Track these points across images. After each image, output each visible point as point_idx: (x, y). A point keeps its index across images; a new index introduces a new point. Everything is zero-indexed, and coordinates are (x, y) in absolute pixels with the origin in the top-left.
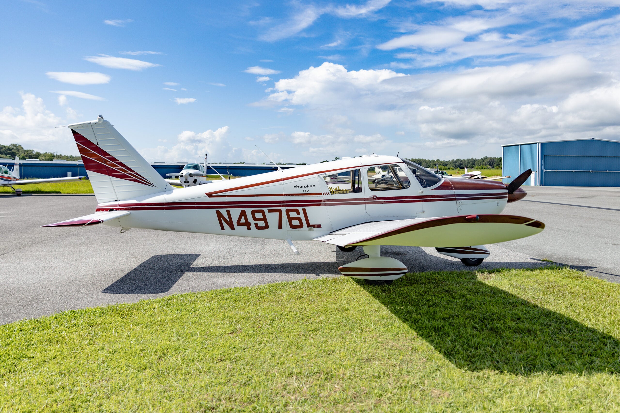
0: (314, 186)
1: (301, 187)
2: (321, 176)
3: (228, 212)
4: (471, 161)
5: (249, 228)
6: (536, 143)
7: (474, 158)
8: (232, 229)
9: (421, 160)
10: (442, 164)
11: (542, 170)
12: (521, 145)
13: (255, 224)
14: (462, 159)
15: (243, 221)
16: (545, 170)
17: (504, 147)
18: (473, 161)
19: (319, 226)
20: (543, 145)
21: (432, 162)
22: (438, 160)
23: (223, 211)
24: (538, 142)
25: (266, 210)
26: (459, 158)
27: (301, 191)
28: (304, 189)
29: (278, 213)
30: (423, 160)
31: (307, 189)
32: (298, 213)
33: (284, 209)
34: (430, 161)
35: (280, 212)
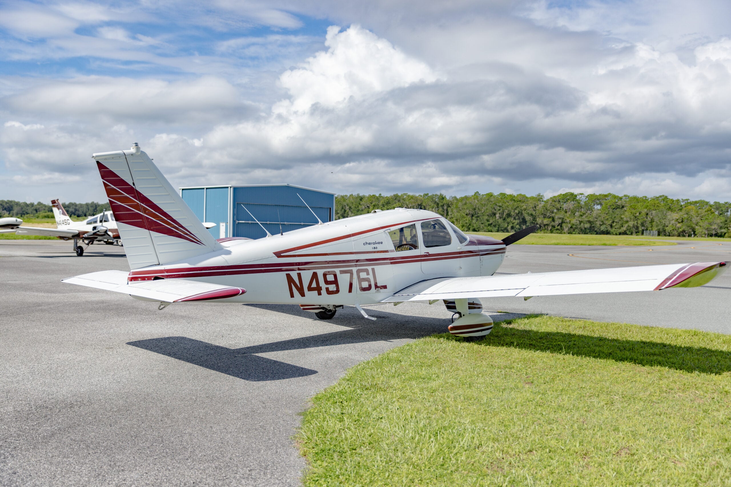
0: (382, 243)
1: (370, 244)
2: (386, 231)
3: (299, 275)
4: (92, 207)
5: (320, 294)
6: (228, 187)
7: (95, 202)
8: (302, 296)
9: (11, 202)
10: (47, 209)
11: (234, 221)
12: (207, 189)
13: (326, 288)
14: (77, 203)
15: (314, 285)
16: (237, 222)
17: (183, 190)
18: (94, 206)
19: (385, 287)
20: (235, 189)
21: (30, 206)
22: (40, 204)
23: (294, 275)
24: (230, 186)
25: (337, 271)
26: (73, 201)
27: (369, 248)
28: (373, 246)
29: (349, 274)
30: (15, 202)
31: (375, 246)
32: (368, 274)
33: (355, 270)
34: (27, 205)
35: (351, 272)
